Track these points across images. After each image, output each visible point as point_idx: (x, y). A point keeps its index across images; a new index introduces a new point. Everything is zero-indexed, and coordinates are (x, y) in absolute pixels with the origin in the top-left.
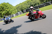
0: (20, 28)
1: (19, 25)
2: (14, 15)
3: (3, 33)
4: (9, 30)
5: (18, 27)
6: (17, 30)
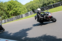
0: (30, 31)
1: (29, 27)
2: (24, 15)
3: (11, 36)
5: (29, 29)
6: (28, 34)
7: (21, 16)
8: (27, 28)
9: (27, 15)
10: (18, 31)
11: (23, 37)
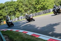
7: (48, 11)
8: (54, 23)
10: (45, 25)
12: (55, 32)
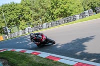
2: (78, 16)
4: (68, 44)
9: (83, 15)
11: (78, 52)
12: (85, 51)
